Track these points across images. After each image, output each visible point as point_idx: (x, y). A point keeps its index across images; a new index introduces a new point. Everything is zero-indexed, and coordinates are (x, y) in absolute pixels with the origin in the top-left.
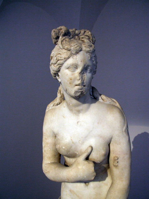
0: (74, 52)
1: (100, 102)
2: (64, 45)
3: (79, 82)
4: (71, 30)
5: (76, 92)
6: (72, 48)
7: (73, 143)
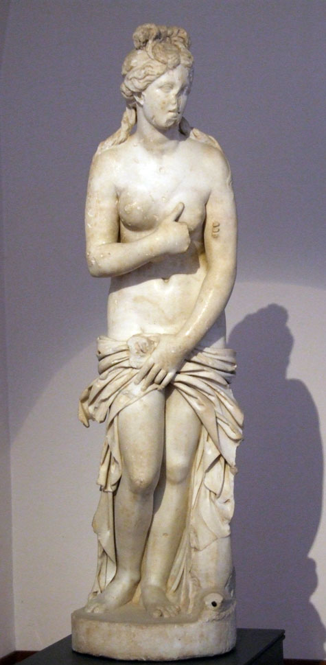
0: (171, 67)
1: (192, 140)
2: (157, 55)
3: (174, 107)
4: (162, 31)
5: (169, 121)
6: (170, 61)
7: (153, 200)
